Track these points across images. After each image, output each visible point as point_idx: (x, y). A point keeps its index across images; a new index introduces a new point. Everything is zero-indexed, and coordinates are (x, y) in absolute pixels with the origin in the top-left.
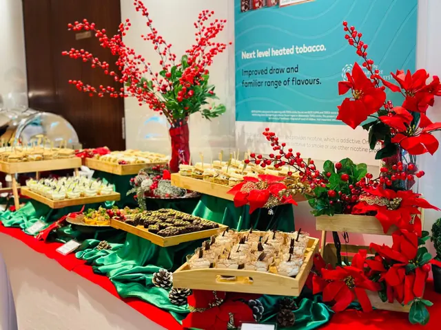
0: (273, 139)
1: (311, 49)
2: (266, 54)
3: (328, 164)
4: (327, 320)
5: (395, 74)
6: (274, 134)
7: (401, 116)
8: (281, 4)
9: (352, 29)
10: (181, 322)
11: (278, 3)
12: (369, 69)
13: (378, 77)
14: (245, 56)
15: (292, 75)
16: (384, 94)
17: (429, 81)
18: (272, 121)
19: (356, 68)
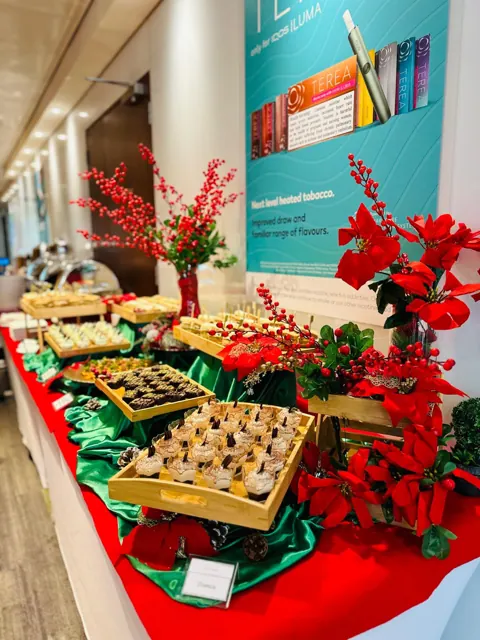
0: (265, 296)
1: (318, 196)
2: (274, 203)
3: (327, 330)
4: (311, 548)
5: (413, 219)
6: (268, 291)
7: (421, 274)
8: (289, 148)
9: (360, 163)
10: (121, 541)
11: (286, 148)
12: (380, 214)
13: (392, 224)
14: (255, 205)
15: (300, 224)
16: (398, 245)
17: (454, 230)
18: (279, 273)
19: (362, 211)
